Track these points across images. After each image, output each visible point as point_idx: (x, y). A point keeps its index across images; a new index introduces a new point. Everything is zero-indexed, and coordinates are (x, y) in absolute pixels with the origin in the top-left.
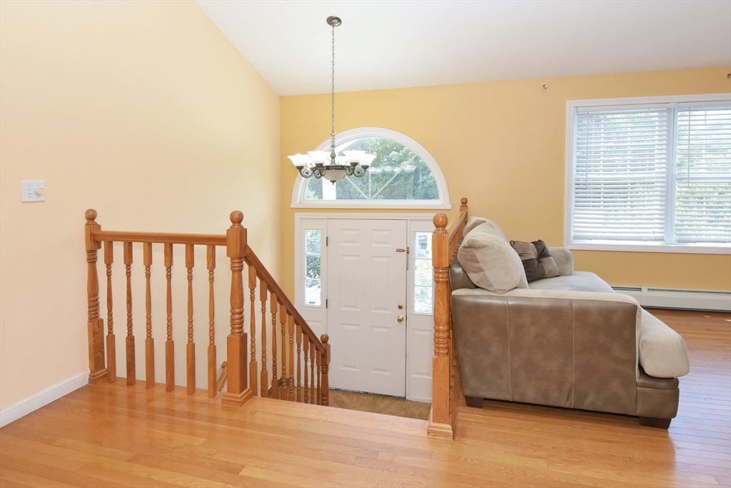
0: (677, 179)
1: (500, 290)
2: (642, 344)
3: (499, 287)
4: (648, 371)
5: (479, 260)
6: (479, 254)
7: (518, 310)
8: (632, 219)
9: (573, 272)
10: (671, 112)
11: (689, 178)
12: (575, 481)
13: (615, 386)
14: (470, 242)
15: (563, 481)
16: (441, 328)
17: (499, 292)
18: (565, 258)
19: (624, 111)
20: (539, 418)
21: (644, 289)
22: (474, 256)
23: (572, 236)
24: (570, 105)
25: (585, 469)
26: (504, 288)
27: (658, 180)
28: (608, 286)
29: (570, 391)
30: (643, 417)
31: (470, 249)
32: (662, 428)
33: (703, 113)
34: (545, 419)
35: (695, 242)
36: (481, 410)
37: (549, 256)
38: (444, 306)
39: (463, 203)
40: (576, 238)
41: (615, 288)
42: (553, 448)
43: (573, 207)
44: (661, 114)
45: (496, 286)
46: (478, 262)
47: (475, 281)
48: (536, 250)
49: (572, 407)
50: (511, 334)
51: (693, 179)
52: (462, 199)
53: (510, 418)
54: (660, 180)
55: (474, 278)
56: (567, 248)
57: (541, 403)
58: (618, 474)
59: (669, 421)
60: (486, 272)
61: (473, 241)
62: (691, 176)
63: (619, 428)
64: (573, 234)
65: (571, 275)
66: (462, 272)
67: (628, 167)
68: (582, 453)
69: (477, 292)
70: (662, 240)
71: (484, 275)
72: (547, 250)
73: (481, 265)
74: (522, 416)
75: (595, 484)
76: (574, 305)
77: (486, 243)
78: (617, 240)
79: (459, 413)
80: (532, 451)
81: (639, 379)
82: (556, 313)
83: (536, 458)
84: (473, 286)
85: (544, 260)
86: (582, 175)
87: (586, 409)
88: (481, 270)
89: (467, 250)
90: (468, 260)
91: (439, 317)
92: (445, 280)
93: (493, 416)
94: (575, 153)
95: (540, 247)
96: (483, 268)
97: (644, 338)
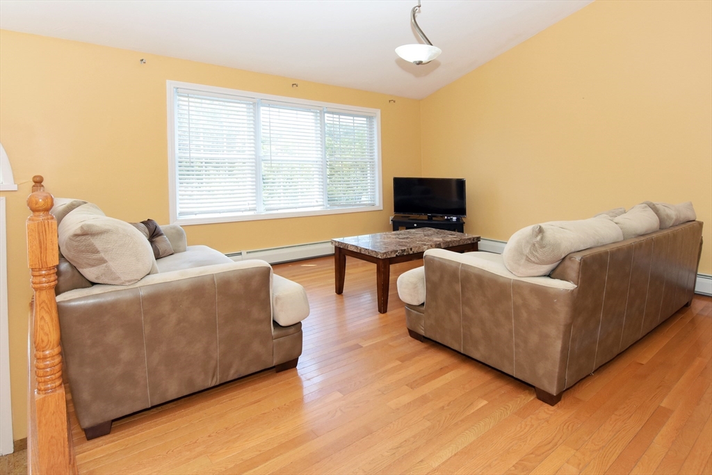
0: (263, 160)
1: (129, 281)
2: (276, 300)
3: (129, 278)
4: (282, 323)
5: (99, 249)
6: (98, 243)
7: (156, 299)
8: (230, 194)
9: (187, 247)
10: (256, 105)
11: (271, 160)
12: (242, 459)
13: (257, 347)
14: (85, 228)
15: (230, 466)
16: (47, 352)
17: (127, 284)
18: (178, 235)
19: (220, 99)
20: (183, 412)
21: (244, 253)
22: (91, 245)
23: (178, 212)
24: (170, 84)
25: (247, 441)
26: (135, 278)
27: (249, 160)
28: (222, 255)
29: (216, 367)
30: (278, 365)
31: (84, 238)
32: (292, 368)
33: (277, 110)
34: (191, 409)
35: (277, 210)
36: (108, 436)
37: (162, 235)
38: (52, 320)
39: (35, 182)
40: (181, 214)
41: (228, 255)
42: (209, 436)
43: (178, 185)
44: (248, 106)
45: (124, 278)
46: (98, 252)
47: (92, 278)
48: (147, 230)
49: (218, 383)
50: (147, 329)
51: (273, 160)
52: (35, 177)
53: (150, 428)
54: (251, 160)
55: (90, 273)
56: (178, 224)
57: (185, 394)
58: (275, 428)
59: (296, 360)
60: (110, 263)
61: (89, 226)
62: (273, 158)
63: (261, 384)
64: (179, 210)
65: (185, 251)
66: (70, 269)
67: (225, 148)
68: (238, 426)
69: (95, 290)
70: (254, 210)
71: (106, 266)
72: (159, 229)
73: (102, 255)
74: (164, 419)
75: (260, 451)
76: (215, 280)
77: (107, 227)
78: (220, 213)
79: (77, 457)
80: (188, 453)
81: (273, 332)
82: (199, 292)
83: (195, 458)
84: (89, 284)
85: (158, 239)
86: (184, 153)
87: (232, 379)
88: (102, 261)
89: (78, 239)
90: (82, 251)
91: (45, 339)
92: (53, 284)
93: (128, 436)
94: (177, 133)
95: (152, 227)
96: (106, 258)
97: (276, 294)
